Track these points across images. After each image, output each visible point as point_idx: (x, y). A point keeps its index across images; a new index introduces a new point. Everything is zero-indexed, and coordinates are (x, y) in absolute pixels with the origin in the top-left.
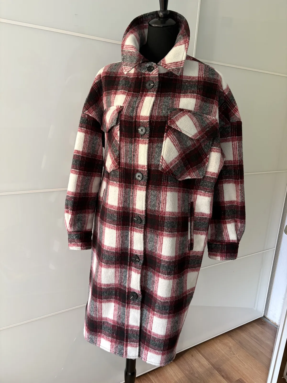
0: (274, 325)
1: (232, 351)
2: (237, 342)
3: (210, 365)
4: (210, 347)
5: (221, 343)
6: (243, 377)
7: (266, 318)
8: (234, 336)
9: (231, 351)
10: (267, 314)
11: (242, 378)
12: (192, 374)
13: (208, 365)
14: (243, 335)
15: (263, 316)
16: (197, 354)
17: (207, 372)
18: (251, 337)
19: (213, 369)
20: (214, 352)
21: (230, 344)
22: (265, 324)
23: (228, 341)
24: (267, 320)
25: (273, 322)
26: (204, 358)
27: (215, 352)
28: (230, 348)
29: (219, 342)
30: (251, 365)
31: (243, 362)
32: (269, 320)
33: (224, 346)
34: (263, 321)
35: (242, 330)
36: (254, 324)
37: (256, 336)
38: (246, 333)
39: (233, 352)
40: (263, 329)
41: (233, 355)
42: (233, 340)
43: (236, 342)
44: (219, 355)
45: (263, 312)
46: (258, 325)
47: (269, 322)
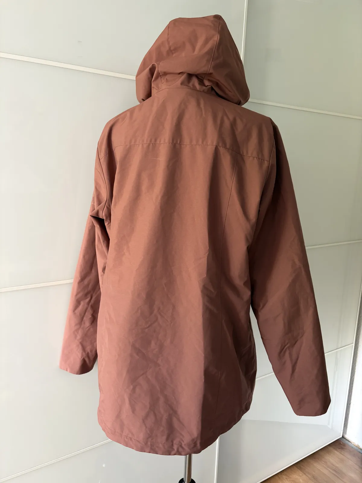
0: (356, 448)
2: (310, 476)
5: (288, 480)
7: (345, 438)
10: (346, 433)
14: (318, 467)
15: (341, 437)
22: (345, 448)
23: (297, 477)
24: (348, 442)
25: (355, 444)
32: (350, 442)
34: (341, 444)
36: (330, 448)
37: (334, 465)
40: (343, 456)
42: (305, 474)
43: (307, 476)
45: (342, 432)
46: (336, 450)
47: (350, 445)
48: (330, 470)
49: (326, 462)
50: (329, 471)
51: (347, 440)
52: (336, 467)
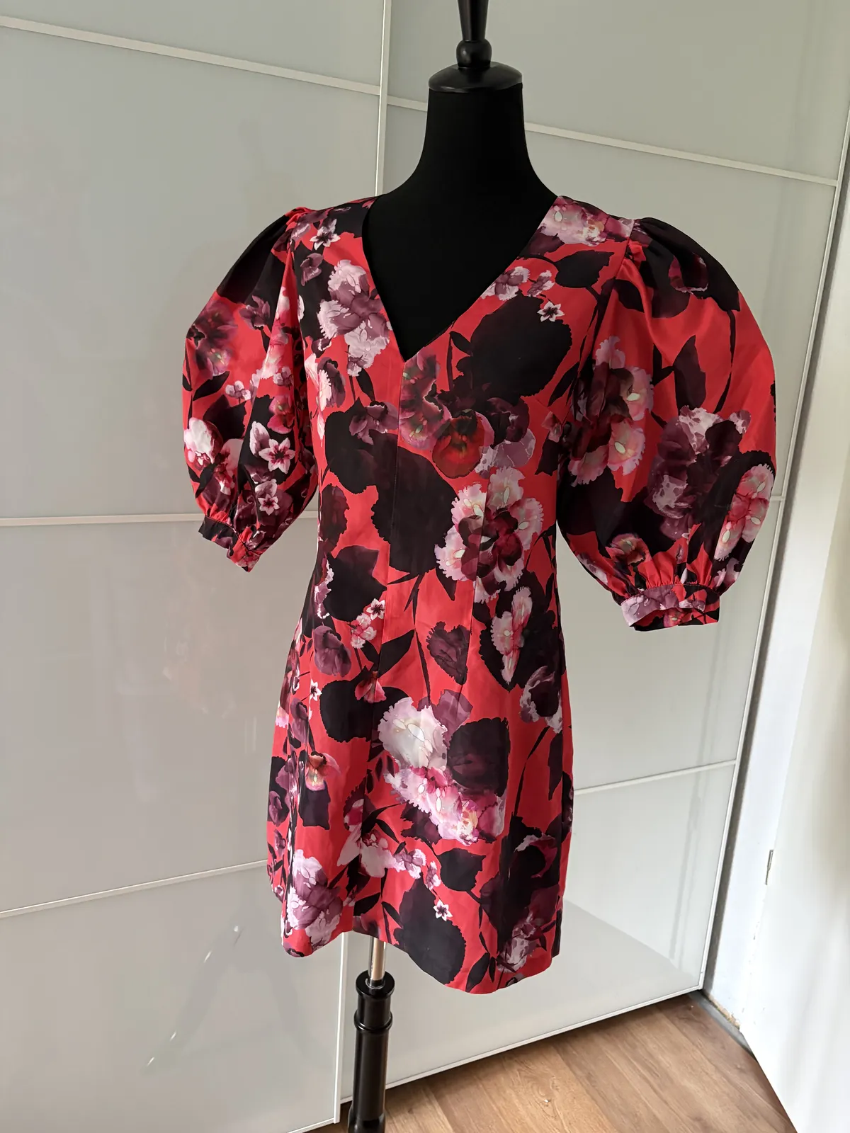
0: (726, 1022)
1: (553, 1105)
2: (579, 1072)
4: (481, 1086)
5: (523, 1074)
7: (705, 996)
8: (574, 1052)
10: (710, 987)
14: (610, 1055)
16: (430, 1107)
18: (632, 1060)
20: (491, 1103)
21: (555, 1078)
22: (696, 1019)
23: (549, 1070)
24: (711, 1006)
25: (726, 1014)
27: (493, 1106)
28: (550, 1094)
29: (519, 1070)
32: (716, 1007)
33: (530, 1084)
34: (690, 1009)
35: (609, 1034)
37: (651, 1056)
38: (620, 1046)
39: (554, 1110)
40: (683, 1038)
41: (550, 1118)
42: (569, 1065)
43: (575, 1073)
44: (502, 1115)
45: (703, 975)
46: (673, 1022)
47: (713, 1014)
48: (635, 1063)
49: (634, 1047)
50: (634, 1068)
51: (711, 1002)
52: (658, 1062)
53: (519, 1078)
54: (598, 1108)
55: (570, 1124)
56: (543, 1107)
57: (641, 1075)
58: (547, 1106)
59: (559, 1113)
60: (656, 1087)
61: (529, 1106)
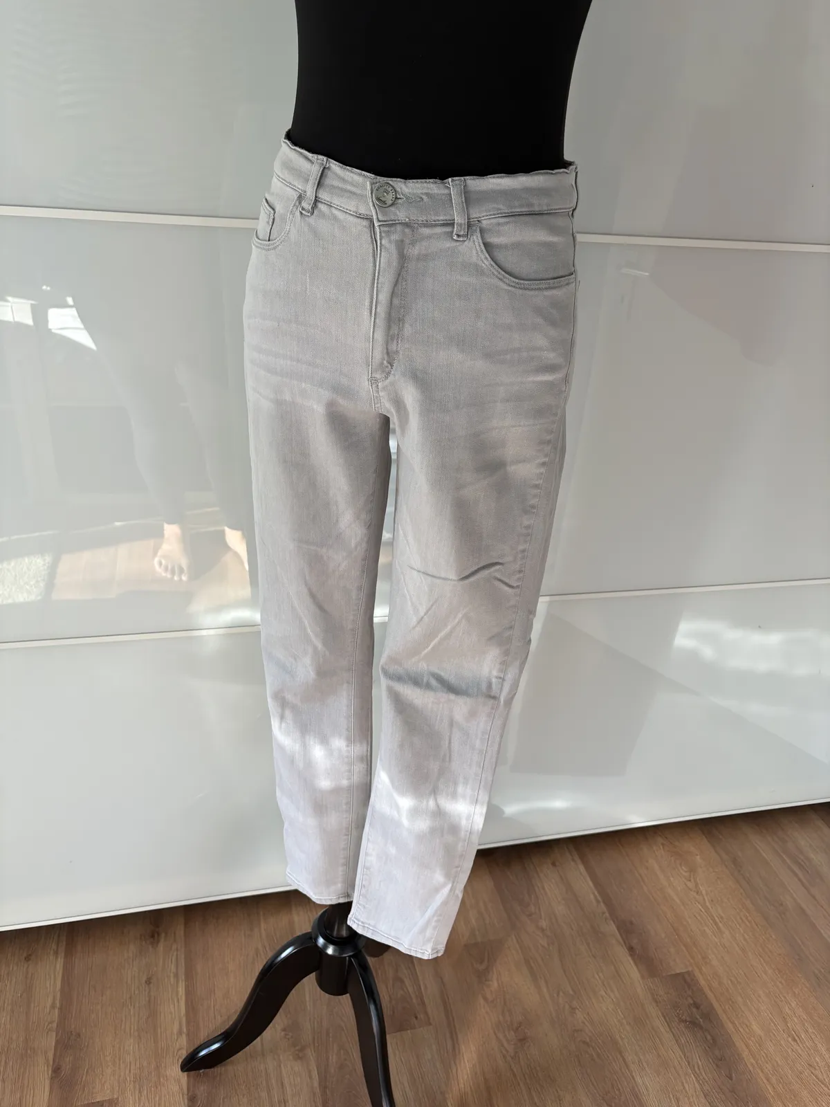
1: (695, 881)
3: (603, 907)
4: (624, 853)
6: (700, 970)
8: (721, 837)
9: (692, 880)
11: (697, 973)
12: (530, 915)
13: (594, 901)
16: (572, 863)
17: (582, 924)
18: (782, 854)
19: (606, 919)
20: (633, 869)
21: (698, 857)
26: (588, 879)
27: (636, 872)
28: (692, 870)
29: (663, 844)
30: (745, 940)
31: (720, 925)
33: (673, 859)
35: (757, 826)
39: (697, 885)
41: (692, 893)
44: (643, 882)
53: (663, 852)
54: (742, 891)
55: (712, 901)
56: (684, 879)
57: (789, 868)
58: (690, 881)
59: (701, 888)
60: (804, 881)
61: (672, 879)
